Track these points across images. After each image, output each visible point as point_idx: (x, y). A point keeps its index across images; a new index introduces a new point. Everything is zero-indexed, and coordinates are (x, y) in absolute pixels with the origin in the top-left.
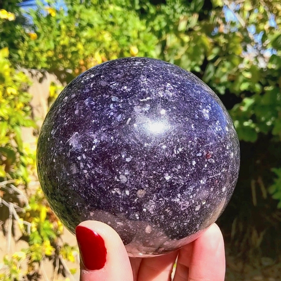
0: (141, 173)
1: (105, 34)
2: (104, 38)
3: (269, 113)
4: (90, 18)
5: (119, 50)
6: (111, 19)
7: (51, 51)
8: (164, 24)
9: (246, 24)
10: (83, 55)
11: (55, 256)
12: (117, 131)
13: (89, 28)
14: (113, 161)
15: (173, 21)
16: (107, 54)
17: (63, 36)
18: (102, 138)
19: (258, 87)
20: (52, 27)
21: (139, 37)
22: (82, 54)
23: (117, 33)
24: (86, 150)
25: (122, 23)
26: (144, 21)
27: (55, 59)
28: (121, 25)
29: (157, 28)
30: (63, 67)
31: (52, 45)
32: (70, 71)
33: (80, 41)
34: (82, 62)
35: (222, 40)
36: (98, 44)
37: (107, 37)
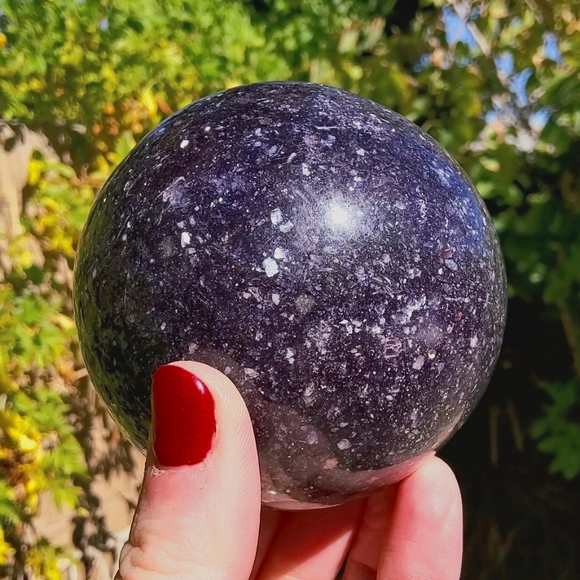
0: (309, 258)
1: (166, 47)
2: (164, 56)
3: (534, 256)
4: (134, 6)
5: (200, 87)
6: (184, 17)
7: (39, 79)
8: (307, 36)
9: (492, 50)
10: (115, 93)
11: (14, 567)
12: (267, 173)
13: (130, 32)
14: (252, 229)
15: (328, 31)
16: (171, 94)
17: (68, 46)
18: (234, 185)
19: (513, 193)
20: (45, 25)
21: (246, 62)
22: (112, 90)
23: (197, 48)
24: (197, 209)
25: (210, 28)
26: (263, 28)
27: (46, 98)
28: (206, 32)
29: (291, 45)
30: (65, 117)
31: (41, 65)
32: (81, 129)
33: (108, 60)
34: (110, 109)
35: (437, 82)
36: (151, 71)
37: (172, 56)
